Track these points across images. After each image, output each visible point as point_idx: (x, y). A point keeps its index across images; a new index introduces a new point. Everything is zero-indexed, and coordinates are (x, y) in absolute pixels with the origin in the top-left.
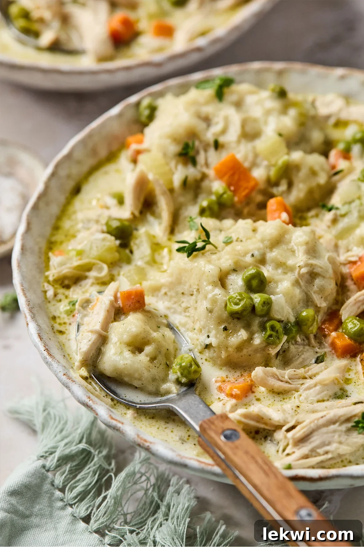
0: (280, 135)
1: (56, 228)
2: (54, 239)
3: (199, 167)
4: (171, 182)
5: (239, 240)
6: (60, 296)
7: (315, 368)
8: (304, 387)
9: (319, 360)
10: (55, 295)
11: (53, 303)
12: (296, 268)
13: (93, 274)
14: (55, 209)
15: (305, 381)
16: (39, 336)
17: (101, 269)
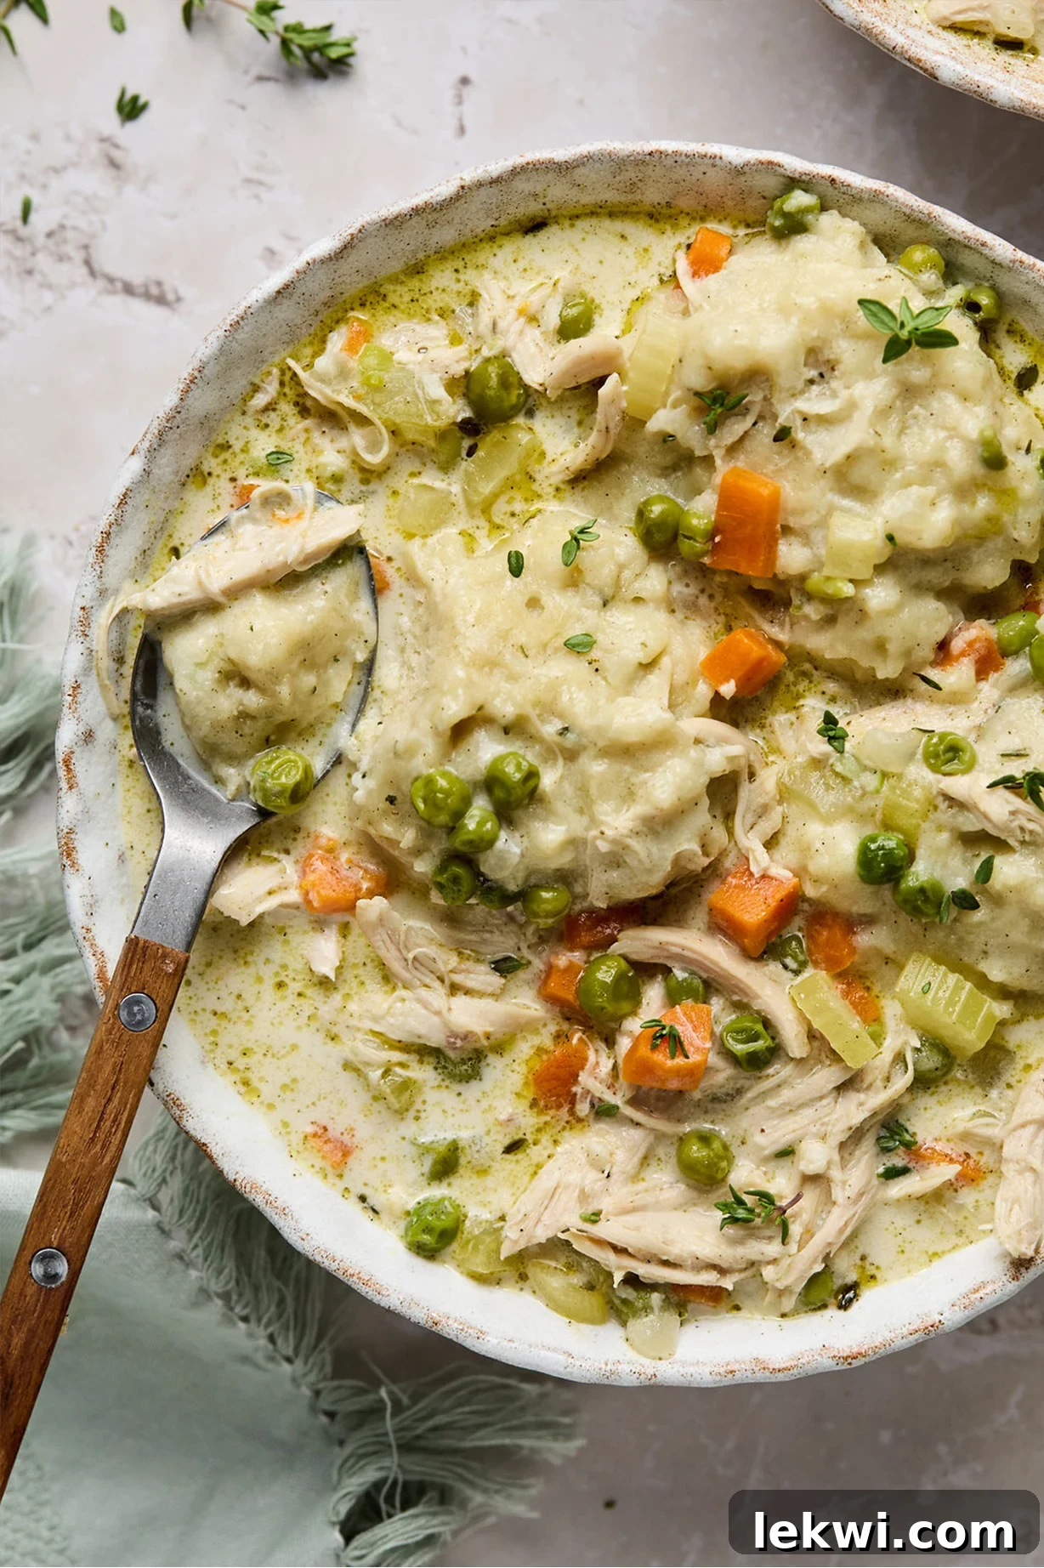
0: (890, 538)
1: (417, 270)
2: (388, 288)
3: (712, 442)
4: (651, 412)
5: (595, 665)
6: (273, 419)
7: (482, 977)
8: (423, 992)
9: (504, 967)
10: (270, 408)
11: (249, 420)
12: (597, 827)
13: (357, 438)
14: (446, 235)
15: (437, 984)
16: (125, 495)
17: (374, 446)
